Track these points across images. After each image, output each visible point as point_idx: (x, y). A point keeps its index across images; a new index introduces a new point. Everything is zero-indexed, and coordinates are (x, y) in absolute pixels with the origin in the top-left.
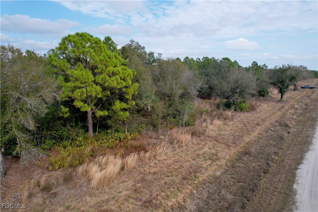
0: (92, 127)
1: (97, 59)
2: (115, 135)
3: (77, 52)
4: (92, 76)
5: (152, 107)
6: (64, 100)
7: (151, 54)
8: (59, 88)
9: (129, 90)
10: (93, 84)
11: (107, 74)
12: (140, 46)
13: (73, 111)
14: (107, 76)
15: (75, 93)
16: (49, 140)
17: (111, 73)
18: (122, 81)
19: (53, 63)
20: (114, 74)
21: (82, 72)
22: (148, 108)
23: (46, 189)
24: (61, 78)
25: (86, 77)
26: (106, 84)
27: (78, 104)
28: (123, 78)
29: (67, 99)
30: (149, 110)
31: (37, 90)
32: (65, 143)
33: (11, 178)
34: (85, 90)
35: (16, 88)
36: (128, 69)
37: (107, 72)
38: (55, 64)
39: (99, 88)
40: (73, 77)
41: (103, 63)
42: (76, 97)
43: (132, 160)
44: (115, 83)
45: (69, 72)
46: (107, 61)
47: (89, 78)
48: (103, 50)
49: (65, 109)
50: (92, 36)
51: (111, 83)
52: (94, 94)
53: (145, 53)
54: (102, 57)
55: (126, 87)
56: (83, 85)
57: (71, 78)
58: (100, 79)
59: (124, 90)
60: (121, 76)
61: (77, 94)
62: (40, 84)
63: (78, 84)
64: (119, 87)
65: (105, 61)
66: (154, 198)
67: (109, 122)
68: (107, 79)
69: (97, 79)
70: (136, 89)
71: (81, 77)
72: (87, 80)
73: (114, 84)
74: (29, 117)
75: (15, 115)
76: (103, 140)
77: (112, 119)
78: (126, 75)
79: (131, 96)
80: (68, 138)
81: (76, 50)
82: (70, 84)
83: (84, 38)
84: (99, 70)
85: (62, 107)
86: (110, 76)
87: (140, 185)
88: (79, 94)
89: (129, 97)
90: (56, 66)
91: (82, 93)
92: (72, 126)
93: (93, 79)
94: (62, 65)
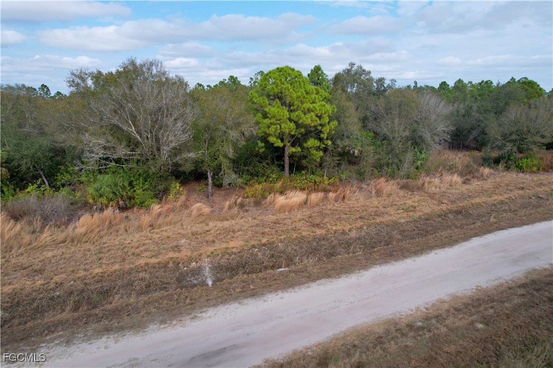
0: (288, 168)
1: (295, 95)
2: (310, 177)
3: (275, 89)
4: (287, 113)
5: (361, 152)
6: (260, 135)
7: (381, 81)
8: (258, 123)
9: (325, 128)
10: (288, 121)
11: (302, 111)
12: (364, 71)
13: (273, 150)
14: (301, 113)
15: (270, 129)
16: (246, 175)
17: (306, 109)
18: (317, 119)
19: (254, 100)
20: (309, 110)
21: (279, 109)
22: (354, 152)
23: (242, 206)
24: (260, 115)
25: (282, 114)
26: (301, 121)
27: (272, 139)
28: (319, 114)
29: (263, 134)
30: (356, 154)
31: (238, 125)
32: (261, 179)
33: (216, 198)
34: (279, 127)
35: (224, 123)
36: (326, 105)
37: (302, 109)
38: (255, 101)
39: (292, 125)
40: (270, 114)
41: (300, 99)
42: (271, 132)
43: (315, 197)
44: (309, 120)
45: (267, 109)
46: (304, 97)
47: (284, 115)
48: (302, 85)
49: (261, 144)
50: (293, 70)
51: (305, 120)
52: (287, 131)
53: (371, 80)
54: (299, 94)
55: (321, 125)
56: (278, 122)
57: (268, 115)
58: (295, 116)
59: (320, 128)
60: (317, 113)
61: (272, 130)
62: (241, 120)
63: (273, 120)
64: (313, 125)
65: (302, 97)
66: (323, 224)
67: (304, 162)
68: (302, 117)
69: (292, 116)
70: (333, 128)
71: (277, 114)
72: (282, 117)
73: (308, 122)
74: (231, 146)
75: (222, 144)
76: (297, 180)
77: (307, 159)
78: (324, 112)
79: (326, 135)
80: (263, 175)
81: (275, 87)
82: (267, 121)
83: (284, 73)
84: (295, 107)
85: (259, 142)
86: (305, 114)
87: (316, 214)
88: (273, 130)
89: (324, 136)
90: (256, 103)
91: (276, 130)
92: (268, 164)
93: (288, 116)
94: (262, 102)
